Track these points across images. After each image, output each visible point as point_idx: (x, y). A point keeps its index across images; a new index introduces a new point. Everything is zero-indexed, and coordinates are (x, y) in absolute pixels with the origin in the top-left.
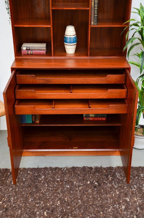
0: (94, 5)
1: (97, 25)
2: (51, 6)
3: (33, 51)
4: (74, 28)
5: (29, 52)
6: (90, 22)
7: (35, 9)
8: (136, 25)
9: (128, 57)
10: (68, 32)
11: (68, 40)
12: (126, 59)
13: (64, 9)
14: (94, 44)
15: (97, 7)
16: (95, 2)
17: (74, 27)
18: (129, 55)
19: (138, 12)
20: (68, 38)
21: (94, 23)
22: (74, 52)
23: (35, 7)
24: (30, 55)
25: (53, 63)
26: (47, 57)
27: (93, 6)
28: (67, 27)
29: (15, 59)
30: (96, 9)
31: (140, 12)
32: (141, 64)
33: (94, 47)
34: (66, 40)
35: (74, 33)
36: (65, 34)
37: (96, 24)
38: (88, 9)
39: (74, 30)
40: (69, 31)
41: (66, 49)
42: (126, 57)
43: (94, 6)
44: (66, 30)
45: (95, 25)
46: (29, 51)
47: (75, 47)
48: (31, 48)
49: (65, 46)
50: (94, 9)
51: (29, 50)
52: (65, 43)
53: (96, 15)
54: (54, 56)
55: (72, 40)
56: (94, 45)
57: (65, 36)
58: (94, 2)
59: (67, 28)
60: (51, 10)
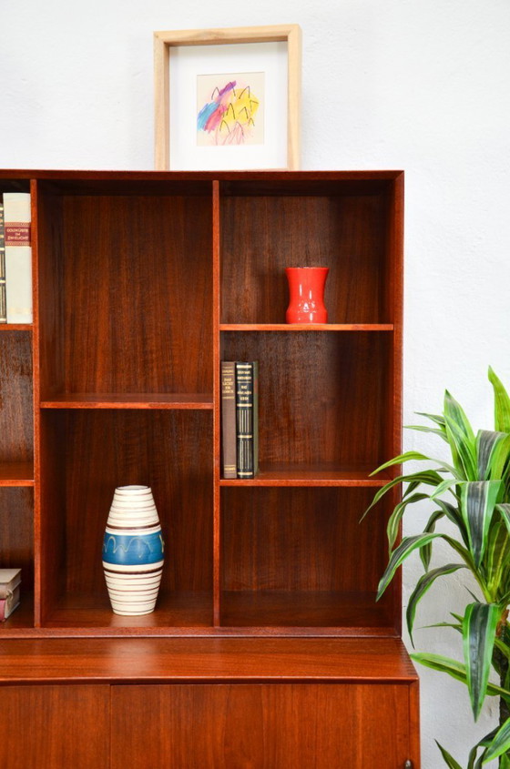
0: (237, 390)
1: (252, 477)
2: (35, 395)
4: (151, 496)
6: (216, 463)
8: (432, 478)
9: (410, 631)
10: (121, 510)
11: (121, 552)
12: (399, 642)
13: (96, 407)
14: (254, 574)
15: (247, 399)
16: (239, 378)
17: (149, 490)
18: (415, 622)
19: (439, 428)
20: (123, 541)
21: (238, 470)
22: (151, 606)
25: (37, 660)
27: (226, 395)
28: (117, 491)
30: (244, 408)
31: (448, 427)
32: (474, 668)
33: (254, 589)
34: (111, 550)
35: (153, 517)
36: (110, 522)
37: (248, 474)
38: (206, 406)
39: (152, 502)
40: (125, 508)
42: (400, 633)
43: (237, 396)
44: (114, 503)
45: (245, 477)
47: (153, 582)
49: (107, 579)
50: (237, 408)
52: (107, 565)
53: (244, 434)
55: (140, 550)
56: (255, 579)
57: (108, 531)
58: (236, 380)
59: (116, 497)
60: (36, 414)
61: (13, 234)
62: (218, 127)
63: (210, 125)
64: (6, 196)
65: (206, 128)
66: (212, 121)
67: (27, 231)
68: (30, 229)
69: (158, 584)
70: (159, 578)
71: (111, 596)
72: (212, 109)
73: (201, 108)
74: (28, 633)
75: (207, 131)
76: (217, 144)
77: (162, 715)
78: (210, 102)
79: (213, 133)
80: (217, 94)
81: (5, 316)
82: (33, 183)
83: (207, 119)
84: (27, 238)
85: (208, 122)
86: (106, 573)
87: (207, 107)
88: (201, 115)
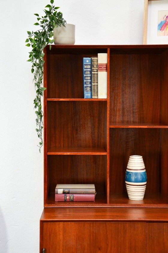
2: (108, 123)
3: (74, 195)
4: (142, 159)
5: (67, 197)
7: (77, 133)
10: (133, 164)
11: (133, 178)
17: (142, 157)
20: (134, 174)
22: (143, 197)
23: (77, 130)
24: (69, 202)
26: (99, 205)
28: (130, 157)
29: (45, 208)
34: (129, 178)
36: (128, 167)
39: (143, 161)
41: (129, 193)
44: (130, 161)
46: (67, 195)
47: (143, 189)
48: (71, 190)
49: (127, 187)
51: (68, 193)
52: (127, 182)
54: (110, 203)
55: (139, 177)
57: (127, 170)
59: (130, 159)
60: (108, 129)
61: (101, 67)
62: (165, 29)
63: (162, 29)
64: (99, 54)
65: (161, 30)
66: (163, 27)
67: (106, 66)
68: (107, 66)
69: (145, 190)
70: (145, 188)
71: (128, 193)
72: (163, 23)
73: (159, 23)
74: (106, 205)
75: (161, 31)
76: (165, 35)
77: (165, 233)
78: (162, 20)
79: (163, 31)
80: (165, 17)
81: (98, 96)
82: (109, 50)
83: (161, 27)
84: (105, 69)
85: (161, 28)
86: (127, 185)
87: (161, 22)
88: (159, 25)
